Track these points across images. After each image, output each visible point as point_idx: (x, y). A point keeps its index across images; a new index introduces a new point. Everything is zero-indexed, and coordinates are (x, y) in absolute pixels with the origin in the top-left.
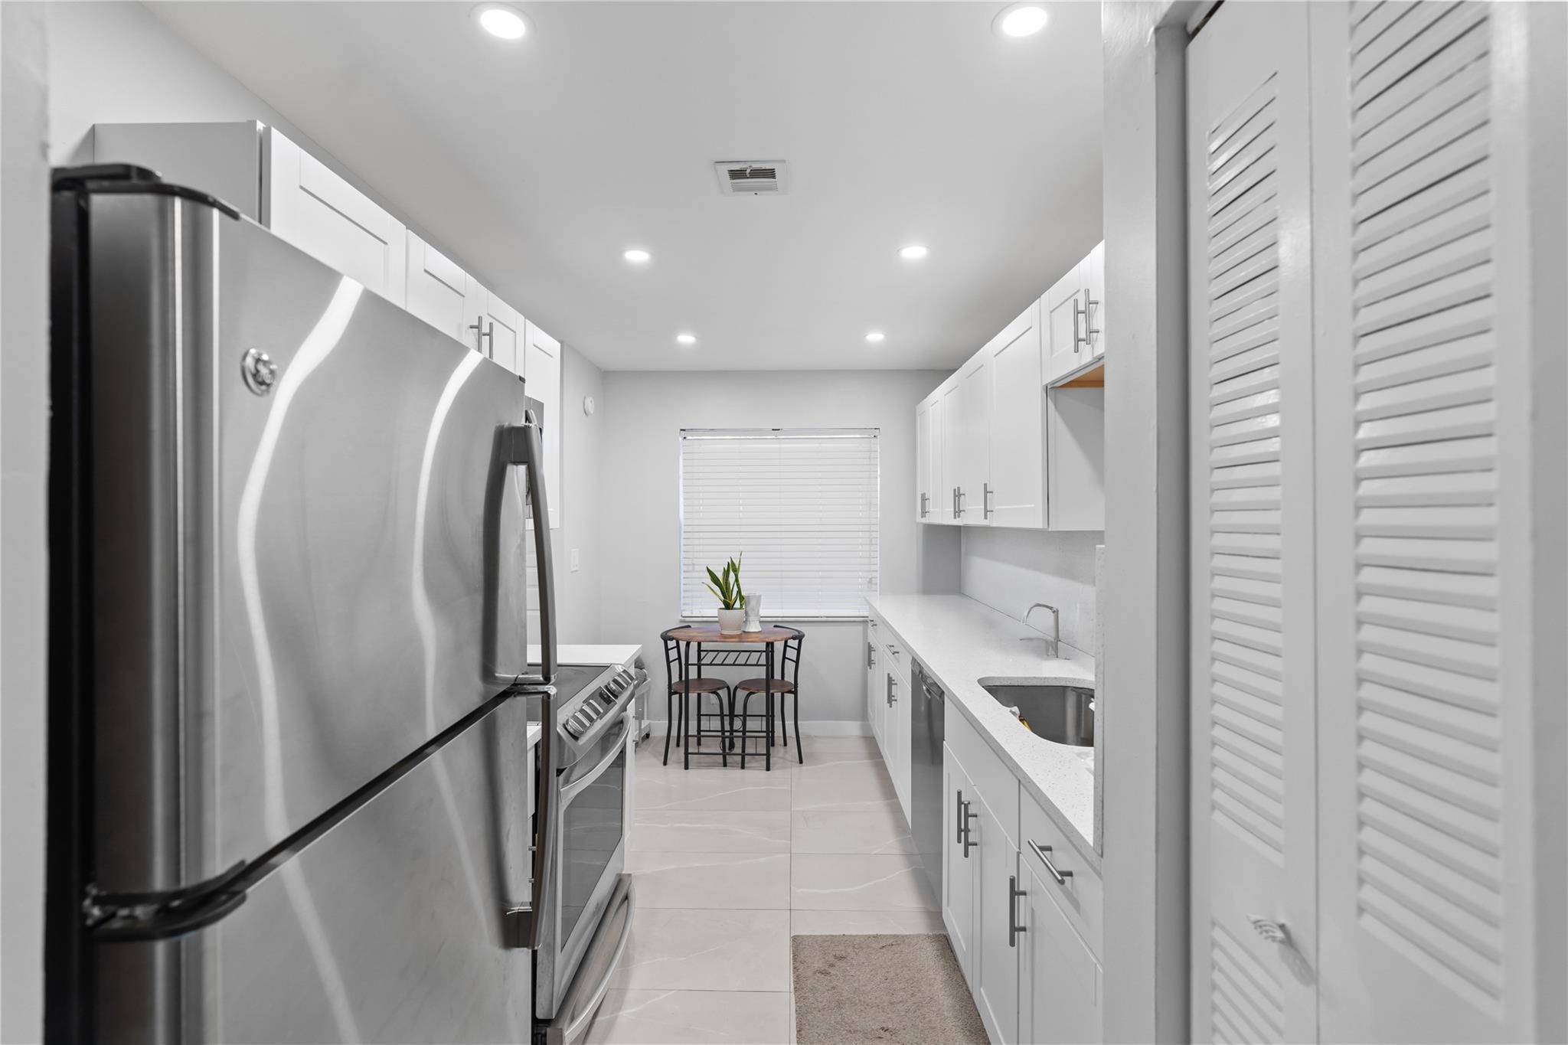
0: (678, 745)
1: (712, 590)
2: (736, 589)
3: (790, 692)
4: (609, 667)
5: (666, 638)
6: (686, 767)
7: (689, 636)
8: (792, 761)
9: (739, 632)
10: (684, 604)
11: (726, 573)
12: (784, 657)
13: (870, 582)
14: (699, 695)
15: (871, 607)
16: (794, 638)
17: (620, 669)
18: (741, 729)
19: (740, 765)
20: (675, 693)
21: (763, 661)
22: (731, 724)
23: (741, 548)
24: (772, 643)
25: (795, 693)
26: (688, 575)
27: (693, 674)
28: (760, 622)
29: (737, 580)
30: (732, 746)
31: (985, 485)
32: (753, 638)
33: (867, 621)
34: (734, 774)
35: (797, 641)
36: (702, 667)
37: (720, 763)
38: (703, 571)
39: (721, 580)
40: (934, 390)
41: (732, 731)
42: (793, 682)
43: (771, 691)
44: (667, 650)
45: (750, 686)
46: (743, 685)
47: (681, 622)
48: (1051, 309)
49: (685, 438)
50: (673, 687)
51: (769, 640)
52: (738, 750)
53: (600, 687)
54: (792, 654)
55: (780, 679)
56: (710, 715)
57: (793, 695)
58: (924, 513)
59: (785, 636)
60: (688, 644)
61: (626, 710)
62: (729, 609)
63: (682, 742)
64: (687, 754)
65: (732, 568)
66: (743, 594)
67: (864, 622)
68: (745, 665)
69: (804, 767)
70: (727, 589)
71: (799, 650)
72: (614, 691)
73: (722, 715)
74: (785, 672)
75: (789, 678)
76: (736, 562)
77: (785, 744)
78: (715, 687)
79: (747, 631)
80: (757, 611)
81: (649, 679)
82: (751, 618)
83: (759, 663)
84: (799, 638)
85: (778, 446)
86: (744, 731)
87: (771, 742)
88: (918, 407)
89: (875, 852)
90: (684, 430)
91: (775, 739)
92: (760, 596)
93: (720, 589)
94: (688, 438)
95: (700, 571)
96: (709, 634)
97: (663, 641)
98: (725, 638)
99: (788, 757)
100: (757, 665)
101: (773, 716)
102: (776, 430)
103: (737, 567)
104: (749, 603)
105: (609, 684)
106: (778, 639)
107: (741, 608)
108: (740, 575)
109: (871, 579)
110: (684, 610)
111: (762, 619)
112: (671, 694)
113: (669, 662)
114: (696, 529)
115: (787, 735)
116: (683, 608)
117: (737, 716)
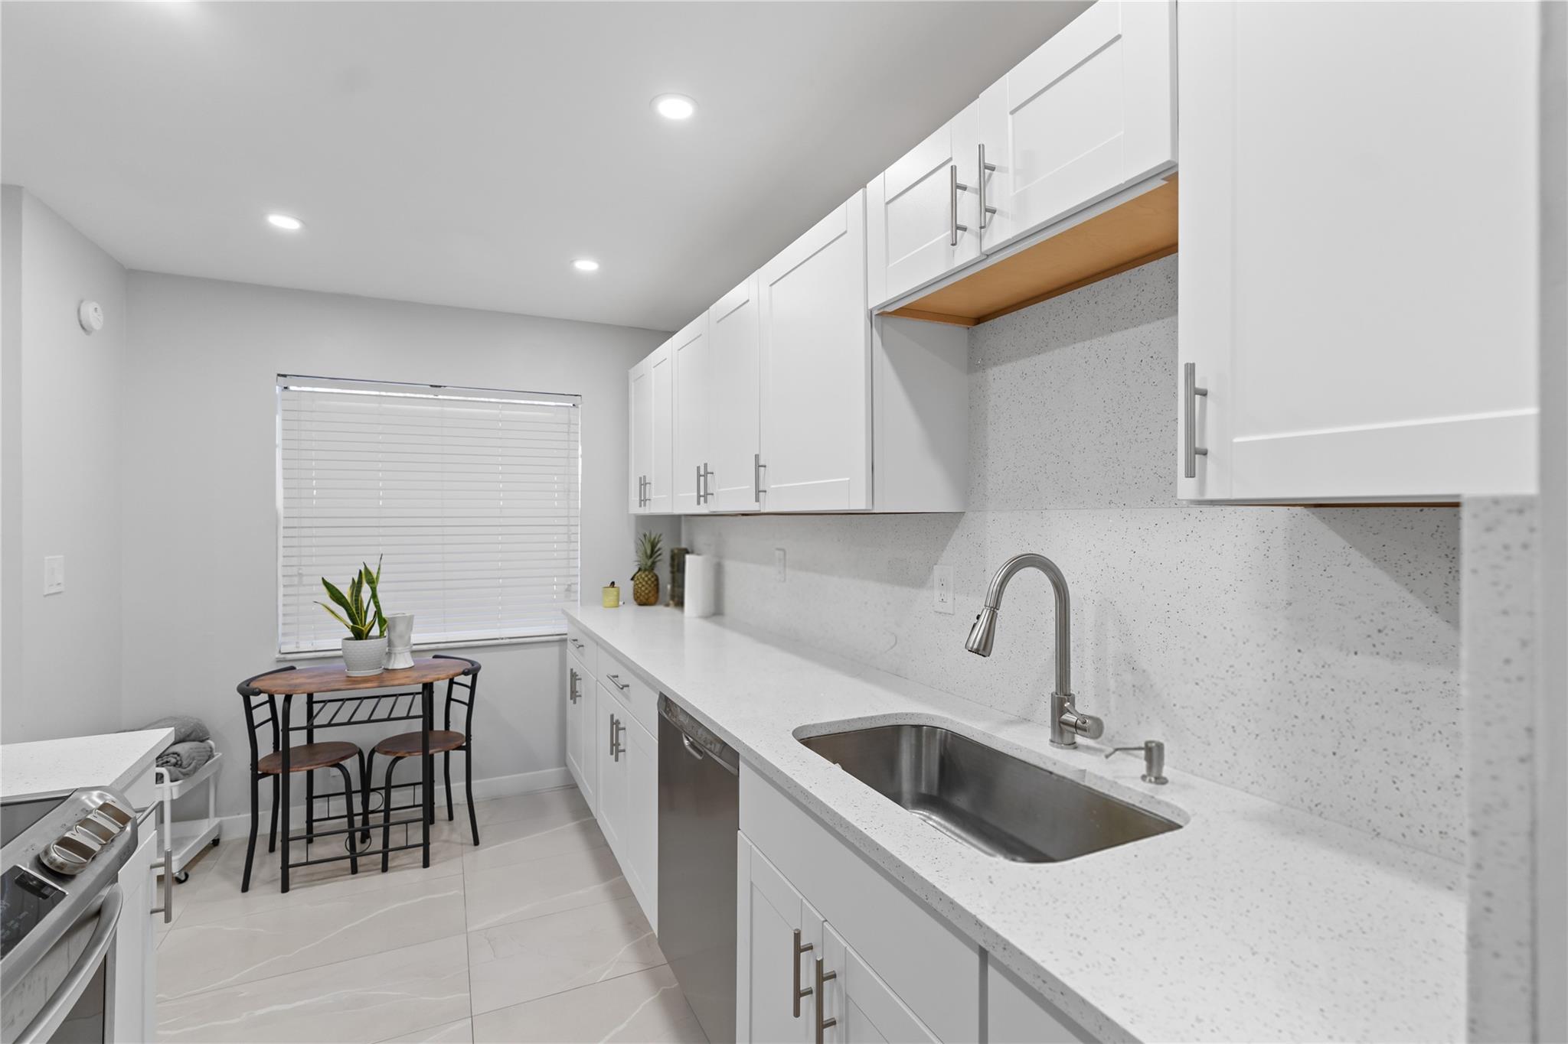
0: (272, 849)
1: (333, 612)
2: (372, 609)
3: (460, 748)
4: (64, 798)
5: (247, 692)
6: (285, 889)
7: (290, 685)
8: (462, 844)
9: (377, 671)
10: (284, 634)
11: (357, 587)
12: (449, 699)
13: (568, 590)
14: (310, 774)
15: (573, 621)
16: (465, 673)
17: (95, 800)
18: (382, 808)
19: (380, 866)
20: (265, 775)
21: (417, 709)
22: (365, 802)
23: (381, 550)
24: (431, 684)
25: (467, 749)
26: (290, 591)
27: (298, 739)
28: (413, 652)
29: (374, 596)
30: (366, 836)
31: (757, 457)
32: (400, 678)
33: (565, 640)
34: (371, 882)
35: (470, 676)
36: (315, 730)
37: (346, 869)
38: (316, 585)
39: (349, 600)
40: (660, 345)
41: (366, 813)
42: (464, 734)
43: (431, 752)
44: (249, 709)
45: (395, 747)
46: (386, 746)
47: (279, 661)
48: (887, 200)
49: (286, 388)
50: (260, 766)
51: (427, 680)
52: (376, 842)
53: (16, 869)
54: (461, 693)
55: (443, 729)
56: (328, 796)
57: (464, 753)
58: (643, 501)
59: (452, 672)
60: (288, 699)
61: (117, 881)
62: (361, 639)
63: (278, 844)
64: (286, 867)
65: (367, 577)
66: (384, 615)
67: (562, 641)
68: (389, 719)
69: (483, 851)
70: (357, 609)
71: (472, 688)
72: (62, 866)
73: (349, 793)
74: (451, 719)
75: (458, 726)
76: (374, 570)
77: (451, 818)
78: (336, 754)
79: (390, 668)
80: (407, 638)
81: (218, 755)
82: (398, 649)
83: (411, 715)
84: (473, 671)
85: (438, 408)
86: (387, 810)
87: (429, 818)
88: (634, 372)
89: (601, 979)
90: (285, 376)
91: (436, 811)
92: (411, 618)
93: (346, 610)
94: (292, 388)
95: (312, 585)
96: (326, 679)
97: (241, 697)
98: (353, 681)
99: (456, 837)
100: (408, 717)
101: (432, 782)
102: (436, 386)
103: (375, 576)
104: (394, 627)
105: (46, 852)
106: (441, 676)
107: (381, 635)
108: (379, 587)
109: (570, 585)
110: (284, 643)
111: (415, 648)
112: (256, 778)
113: (252, 728)
114: (306, 522)
115: (453, 802)
116: (281, 639)
117: (374, 790)
